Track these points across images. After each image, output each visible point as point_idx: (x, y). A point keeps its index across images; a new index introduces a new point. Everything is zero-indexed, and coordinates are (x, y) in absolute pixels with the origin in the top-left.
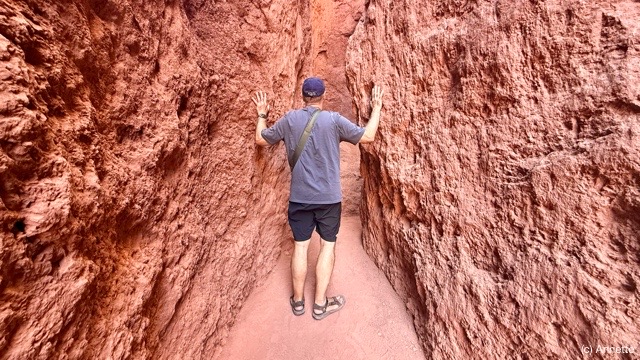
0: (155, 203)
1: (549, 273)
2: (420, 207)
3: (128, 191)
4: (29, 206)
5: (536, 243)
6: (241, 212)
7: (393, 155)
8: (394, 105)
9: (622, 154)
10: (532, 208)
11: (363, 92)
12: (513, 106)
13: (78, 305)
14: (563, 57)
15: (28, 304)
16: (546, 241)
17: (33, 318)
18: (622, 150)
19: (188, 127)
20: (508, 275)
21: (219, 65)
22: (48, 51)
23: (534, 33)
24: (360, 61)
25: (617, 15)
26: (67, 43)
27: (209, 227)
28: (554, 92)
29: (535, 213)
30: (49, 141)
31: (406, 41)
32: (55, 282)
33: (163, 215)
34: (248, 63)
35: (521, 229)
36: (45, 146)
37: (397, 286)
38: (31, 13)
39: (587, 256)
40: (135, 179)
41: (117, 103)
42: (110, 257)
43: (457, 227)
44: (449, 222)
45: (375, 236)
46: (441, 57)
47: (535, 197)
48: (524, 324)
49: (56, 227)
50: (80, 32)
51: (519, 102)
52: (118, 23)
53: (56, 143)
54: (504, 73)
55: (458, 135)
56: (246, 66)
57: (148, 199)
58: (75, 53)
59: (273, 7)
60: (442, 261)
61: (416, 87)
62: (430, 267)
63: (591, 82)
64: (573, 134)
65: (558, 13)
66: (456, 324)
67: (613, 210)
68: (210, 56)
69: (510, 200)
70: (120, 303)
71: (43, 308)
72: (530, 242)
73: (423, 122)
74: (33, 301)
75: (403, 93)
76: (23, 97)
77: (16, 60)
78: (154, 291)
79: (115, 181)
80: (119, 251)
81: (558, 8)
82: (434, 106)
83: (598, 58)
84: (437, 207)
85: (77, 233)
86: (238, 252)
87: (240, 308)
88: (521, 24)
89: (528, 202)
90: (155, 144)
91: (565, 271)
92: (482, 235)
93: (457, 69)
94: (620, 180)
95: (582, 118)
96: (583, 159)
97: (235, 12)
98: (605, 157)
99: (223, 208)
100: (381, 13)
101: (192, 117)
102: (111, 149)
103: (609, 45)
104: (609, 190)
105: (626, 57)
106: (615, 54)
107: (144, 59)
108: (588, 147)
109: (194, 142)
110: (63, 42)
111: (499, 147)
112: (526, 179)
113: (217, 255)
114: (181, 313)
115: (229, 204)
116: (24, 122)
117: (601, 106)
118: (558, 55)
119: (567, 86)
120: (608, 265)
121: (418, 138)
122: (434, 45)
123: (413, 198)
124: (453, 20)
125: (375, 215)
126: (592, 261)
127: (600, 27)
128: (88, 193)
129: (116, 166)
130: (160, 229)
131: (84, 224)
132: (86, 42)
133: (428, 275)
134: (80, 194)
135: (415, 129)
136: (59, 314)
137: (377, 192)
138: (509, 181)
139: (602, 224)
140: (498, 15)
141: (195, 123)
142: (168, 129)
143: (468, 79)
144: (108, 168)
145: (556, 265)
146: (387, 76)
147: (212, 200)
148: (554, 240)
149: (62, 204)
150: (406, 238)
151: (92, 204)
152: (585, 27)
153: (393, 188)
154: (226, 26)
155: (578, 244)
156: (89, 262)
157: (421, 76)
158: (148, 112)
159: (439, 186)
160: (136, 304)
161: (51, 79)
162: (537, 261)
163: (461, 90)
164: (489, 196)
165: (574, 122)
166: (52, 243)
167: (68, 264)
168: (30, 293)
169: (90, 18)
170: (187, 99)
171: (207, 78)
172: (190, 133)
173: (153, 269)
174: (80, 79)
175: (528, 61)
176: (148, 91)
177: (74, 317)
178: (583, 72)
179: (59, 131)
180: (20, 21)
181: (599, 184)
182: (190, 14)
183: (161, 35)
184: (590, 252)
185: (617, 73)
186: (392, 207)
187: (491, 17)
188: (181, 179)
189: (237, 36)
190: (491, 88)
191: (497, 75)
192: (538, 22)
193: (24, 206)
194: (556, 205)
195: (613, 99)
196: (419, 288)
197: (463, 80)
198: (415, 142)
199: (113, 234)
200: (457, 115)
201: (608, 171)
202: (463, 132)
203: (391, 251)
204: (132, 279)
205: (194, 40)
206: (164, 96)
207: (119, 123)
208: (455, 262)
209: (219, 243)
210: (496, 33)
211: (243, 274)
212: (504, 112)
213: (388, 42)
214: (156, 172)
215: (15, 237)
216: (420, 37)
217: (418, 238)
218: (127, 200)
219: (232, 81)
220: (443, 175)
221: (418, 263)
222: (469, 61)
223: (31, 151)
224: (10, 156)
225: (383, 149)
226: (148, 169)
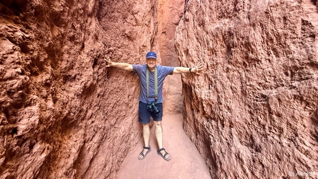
0: (81, 111)
1: (279, 150)
2: (212, 111)
3: (67, 107)
4: (19, 121)
5: (272, 134)
6: (123, 113)
7: (198, 85)
8: (198, 61)
9: (315, 90)
10: (269, 115)
11: (183, 54)
12: (258, 63)
13: (41, 167)
14: (282, 40)
15: (17, 168)
16: (277, 133)
17: (19, 175)
18: (315, 88)
19: (98, 73)
20: (258, 150)
21: (113, 42)
22: (31, 46)
23: (267, 28)
24: (182, 39)
25: (309, 20)
26: (41, 40)
27: (107, 121)
28: (278, 57)
29: (271, 118)
30: (30, 89)
31: (204, 29)
32: (30, 156)
33: (84, 117)
34: (127, 41)
35: (264, 126)
36: (28, 92)
37: (201, 151)
38: (24, 29)
39: (299, 142)
40: (71, 101)
41: (64, 65)
42: (58, 140)
43: (231, 123)
44: (227, 120)
45: (190, 125)
46: (221, 38)
47: (271, 110)
48: (267, 176)
49: (32, 130)
50: (47, 35)
51: (261, 61)
52: (65, 27)
53: (33, 89)
54: (253, 47)
55: (231, 76)
56: (126, 42)
57: (77, 110)
58: (44, 44)
59: (139, 14)
60: (224, 140)
61: (209, 52)
62: (218, 143)
63: (297, 53)
64: (289, 78)
65: (279, 18)
66: (232, 174)
67: (312, 118)
68: (109, 38)
69: (258, 111)
70: (62, 163)
71: (24, 170)
72: (268, 133)
73: (213, 69)
74: (20, 167)
75: (203, 55)
76: (19, 70)
77: (16, 53)
78: (79, 156)
79: (61, 103)
80: (62, 137)
81: (279, 16)
82: (218, 62)
83: (300, 41)
84: (221, 112)
85: (42, 132)
86: (121, 133)
87: (122, 162)
88: (261, 23)
89: (267, 112)
90: (81, 83)
91: (287, 150)
92: (244, 128)
93: (229, 44)
94: (314, 103)
95: (293, 71)
96: (294, 92)
97: (121, 17)
98: (306, 91)
99: (114, 112)
100: (192, 16)
101: (100, 68)
102: (60, 87)
103: (306, 34)
104: (309, 108)
105: (314, 41)
106: (309, 39)
107: (77, 43)
108: (297, 86)
109: (100, 80)
110: (39, 40)
111: (251, 83)
112: (266, 100)
113: (111, 135)
114: (92, 165)
115: (117, 109)
116: (19, 82)
117: (303, 65)
118: (280, 39)
119: (285, 54)
120: (310, 147)
121: (211, 77)
122: (218, 32)
123: (209, 107)
124: (227, 20)
125: (190, 114)
126: (301, 145)
127: (301, 26)
128: (48, 111)
129: (62, 96)
130: (83, 124)
131: (45, 127)
132: (50, 39)
133: (217, 147)
134: (44, 112)
135: (209, 73)
136: (32, 172)
137: (191, 103)
138: (257, 101)
139: (306, 126)
140: (249, 19)
141: (101, 71)
142: (87, 76)
143: (235, 49)
144: (58, 97)
145: (283, 146)
146: (195, 46)
147: (109, 108)
148: (281, 133)
149: (35, 119)
150: (205, 127)
151: (50, 117)
152: (293, 25)
153: (198, 101)
154: (117, 24)
155: (294, 135)
156: (47, 145)
157: (212, 47)
158: (78, 68)
159: (221, 102)
160: (70, 163)
161: (32, 59)
162: (273, 143)
163: (232, 54)
164: (247, 108)
165: (289, 72)
166: (30, 137)
167: (37, 147)
168: (18, 163)
169: (52, 27)
170: (97, 60)
171: (107, 49)
172: (98, 76)
173: (79, 144)
174: (46, 56)
175: (265, 41)
176: (79, 58)
177: (39, 173)
178: (293, 47)
179: (35, 83)
180: (19, 34)
181: (304, 105)
182: (99, 19)
183: (85, 31)
184: (301, 140)
185: (310, 48)
186: (198, 111)
187: (245, 19)
188: (94, 98)
189: (122, 28)
190: (247, 54)
191: (249, 48)
192: (269, 22)
193: (17, 121)
194: (281, 115)
195: (309, 62)
196: (212, 153)
197: (232, 49)
198: (209, 79)
199: (60, 129)
200: (230, 67)
201: (308, 99)
202: (233, 75)
203: (198, 133)
204: (68, 151)
205: (101, 31)
206: (86, 60)
207: (64, 74)
208: (231, 141)
209: (112, 129)
210: (248, 27)
211: (124, 144)
212: (253, 66)
213: (195, 30)
214: (82, 96)
215: (13, 136)
216: (211, 28)
217: (212, 128)
218: (67, 112)
219: (119, 49)
220: (223, 96)
221: (212, 140)
222: (235, 40)
223: (22, 95)
224: (11, 98)
225: (193, 82)
226: (78, 95)
